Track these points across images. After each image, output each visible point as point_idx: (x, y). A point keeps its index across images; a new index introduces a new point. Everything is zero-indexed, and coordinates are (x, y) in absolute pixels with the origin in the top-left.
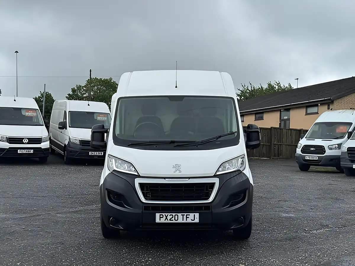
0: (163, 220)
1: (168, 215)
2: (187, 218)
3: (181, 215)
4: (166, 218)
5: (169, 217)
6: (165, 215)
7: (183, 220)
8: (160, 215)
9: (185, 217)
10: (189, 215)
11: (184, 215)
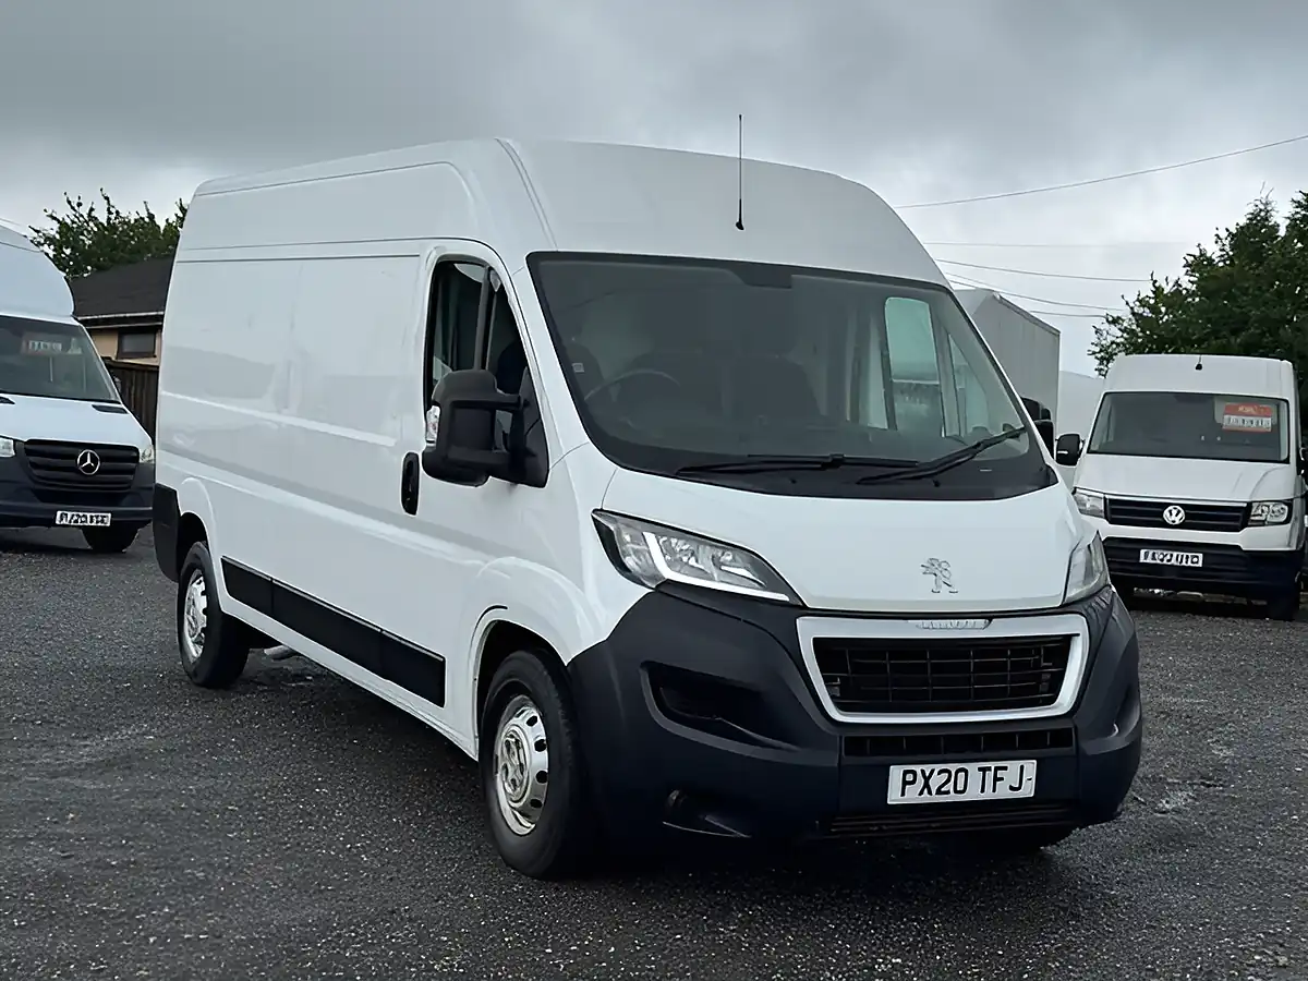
0: (913, 796)
1: (932, 771)
2: (996, 779)
3: (980, 769)
4: (926, 785)
5: (935, 782)
6: (923, 771)
7: (983, 791)
8: (906, 773)
9: (990, 775)
10: (1005, 768)
11: (989, 769)
